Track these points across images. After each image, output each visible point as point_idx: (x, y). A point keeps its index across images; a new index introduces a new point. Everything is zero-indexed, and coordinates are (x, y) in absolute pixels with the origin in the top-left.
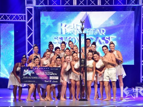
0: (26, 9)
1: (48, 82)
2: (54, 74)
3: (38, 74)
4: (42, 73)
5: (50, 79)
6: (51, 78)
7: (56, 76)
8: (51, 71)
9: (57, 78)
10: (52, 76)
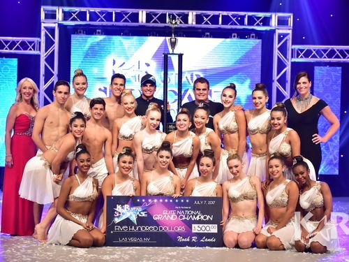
0: (42, 28)
1: (188, 240)
2: (205, 218)
3: (157, 217)
4: (170, 215)
5: (193, 231)
6: (196, 228)
7: (209, 222)
8: (195, 208)
9: (213, 229)
10: (200, 222)
